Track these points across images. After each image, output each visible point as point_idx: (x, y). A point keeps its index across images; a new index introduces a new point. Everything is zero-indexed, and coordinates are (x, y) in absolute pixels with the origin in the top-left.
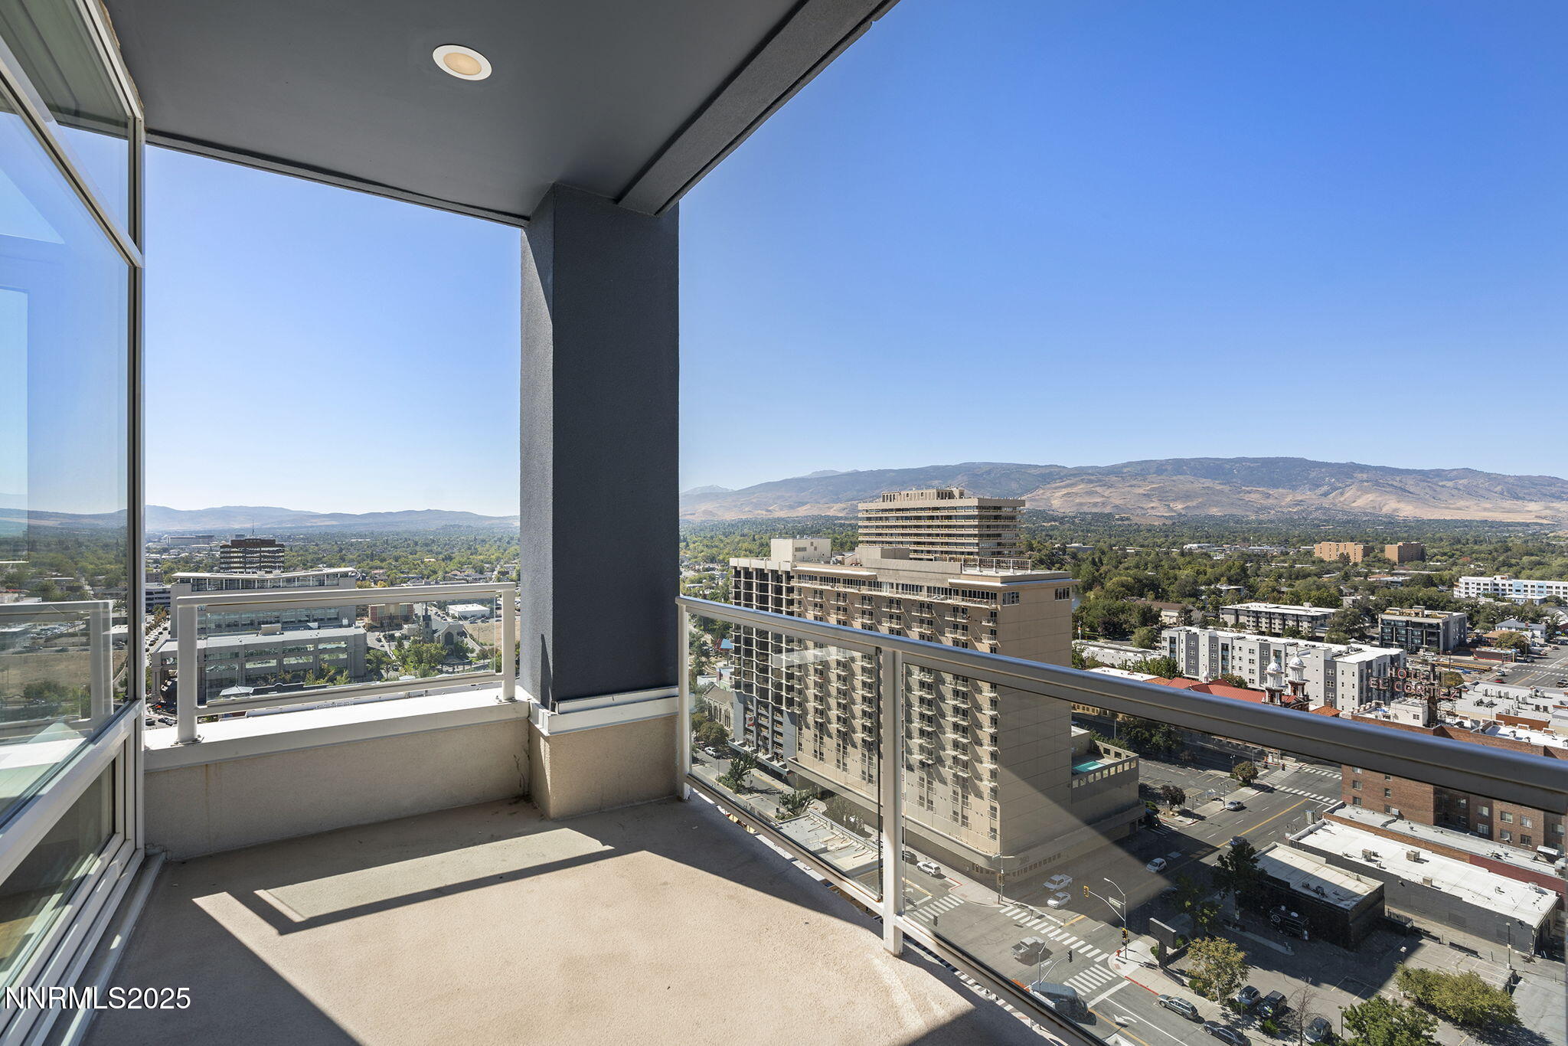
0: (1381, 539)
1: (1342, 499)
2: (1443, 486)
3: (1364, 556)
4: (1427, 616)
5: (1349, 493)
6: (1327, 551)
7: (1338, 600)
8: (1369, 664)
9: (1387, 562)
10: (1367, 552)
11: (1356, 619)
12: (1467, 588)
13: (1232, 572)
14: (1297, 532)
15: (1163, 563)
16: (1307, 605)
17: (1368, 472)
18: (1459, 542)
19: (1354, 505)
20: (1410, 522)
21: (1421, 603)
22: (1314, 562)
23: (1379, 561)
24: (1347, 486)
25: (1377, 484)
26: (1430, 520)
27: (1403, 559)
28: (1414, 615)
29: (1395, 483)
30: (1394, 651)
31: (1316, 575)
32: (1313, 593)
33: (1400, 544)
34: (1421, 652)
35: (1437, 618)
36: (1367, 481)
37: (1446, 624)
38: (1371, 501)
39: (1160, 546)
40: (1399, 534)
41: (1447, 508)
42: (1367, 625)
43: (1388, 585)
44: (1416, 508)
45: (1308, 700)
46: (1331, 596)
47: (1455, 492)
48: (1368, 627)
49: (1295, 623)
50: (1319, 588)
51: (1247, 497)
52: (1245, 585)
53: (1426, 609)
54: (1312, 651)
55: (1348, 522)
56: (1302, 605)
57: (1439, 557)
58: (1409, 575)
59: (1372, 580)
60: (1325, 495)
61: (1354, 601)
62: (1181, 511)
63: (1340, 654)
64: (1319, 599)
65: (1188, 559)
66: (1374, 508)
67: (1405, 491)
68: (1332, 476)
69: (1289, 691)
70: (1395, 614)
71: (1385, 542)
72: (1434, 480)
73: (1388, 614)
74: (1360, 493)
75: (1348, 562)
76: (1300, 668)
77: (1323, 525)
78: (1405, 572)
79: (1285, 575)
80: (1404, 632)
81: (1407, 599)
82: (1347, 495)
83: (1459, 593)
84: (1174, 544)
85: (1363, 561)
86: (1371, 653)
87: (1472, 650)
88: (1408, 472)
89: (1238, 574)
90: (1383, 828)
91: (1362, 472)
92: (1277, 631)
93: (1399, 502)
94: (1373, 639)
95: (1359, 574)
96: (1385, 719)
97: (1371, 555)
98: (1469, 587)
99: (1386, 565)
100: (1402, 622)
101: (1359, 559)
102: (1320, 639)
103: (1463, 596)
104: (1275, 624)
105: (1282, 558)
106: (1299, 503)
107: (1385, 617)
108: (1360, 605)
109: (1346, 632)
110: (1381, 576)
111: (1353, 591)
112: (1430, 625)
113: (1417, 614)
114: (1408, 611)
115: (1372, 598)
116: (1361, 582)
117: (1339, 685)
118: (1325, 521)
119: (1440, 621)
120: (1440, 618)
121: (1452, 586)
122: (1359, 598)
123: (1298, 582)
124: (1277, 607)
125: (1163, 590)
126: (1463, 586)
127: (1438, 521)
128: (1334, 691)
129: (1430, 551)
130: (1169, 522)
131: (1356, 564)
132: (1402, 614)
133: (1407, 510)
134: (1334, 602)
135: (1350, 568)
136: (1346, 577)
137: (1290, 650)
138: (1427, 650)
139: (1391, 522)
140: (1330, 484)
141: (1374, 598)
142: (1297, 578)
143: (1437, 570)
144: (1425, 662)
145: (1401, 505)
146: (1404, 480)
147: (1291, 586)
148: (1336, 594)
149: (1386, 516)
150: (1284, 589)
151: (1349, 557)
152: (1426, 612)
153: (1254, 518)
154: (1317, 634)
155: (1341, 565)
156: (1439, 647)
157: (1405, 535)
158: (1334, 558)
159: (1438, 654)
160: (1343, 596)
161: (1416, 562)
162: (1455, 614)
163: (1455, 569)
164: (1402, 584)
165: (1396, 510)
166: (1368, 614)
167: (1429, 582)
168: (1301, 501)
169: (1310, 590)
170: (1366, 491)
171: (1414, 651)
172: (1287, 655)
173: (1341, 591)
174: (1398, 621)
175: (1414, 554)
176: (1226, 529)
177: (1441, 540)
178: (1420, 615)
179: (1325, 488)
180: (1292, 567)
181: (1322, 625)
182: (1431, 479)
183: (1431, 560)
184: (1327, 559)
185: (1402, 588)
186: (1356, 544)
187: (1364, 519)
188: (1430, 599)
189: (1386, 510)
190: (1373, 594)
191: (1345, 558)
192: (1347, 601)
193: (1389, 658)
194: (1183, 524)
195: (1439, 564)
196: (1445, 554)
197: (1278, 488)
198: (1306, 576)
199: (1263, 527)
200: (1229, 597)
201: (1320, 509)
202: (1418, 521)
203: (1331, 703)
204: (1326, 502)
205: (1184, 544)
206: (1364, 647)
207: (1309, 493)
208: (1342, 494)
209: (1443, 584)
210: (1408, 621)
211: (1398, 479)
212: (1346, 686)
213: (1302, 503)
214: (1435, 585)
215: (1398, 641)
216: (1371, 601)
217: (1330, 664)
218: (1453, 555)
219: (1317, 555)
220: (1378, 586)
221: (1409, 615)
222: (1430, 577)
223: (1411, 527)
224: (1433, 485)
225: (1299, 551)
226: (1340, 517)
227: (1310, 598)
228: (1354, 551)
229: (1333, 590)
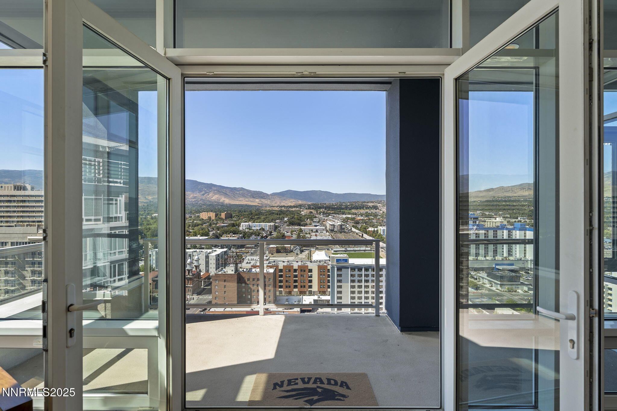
0: (220, 211)
1: (208, 197)
2: (236, 193)
3: (215, 217)
6: (204, 216)
7: (208, 233)
8: (218, 255)
9: (222, 219)
10: (216, 215)
12: (243, 227)
14: (194, 209)
16: (199, 236)
17: (216, 187)
18: (240, 212)
19: (212, 199)
20: (228, 205)
21: (232, 232)
22: (200, 220)
23: (220, 218)
24: (210, 192)
25: (219, 191)
26: (233, 204)
27: (226, 218)
29: (224, 192)
30: (225, 250)
31: (201, 225)
32: (201, 231)
33: (225, 212)
34: (232, 249)
35: (234, 237)
36: (216, 190)
38: (217, 197)
39: (142, 215)
40: (225, 209)
41: (237, 200)
43: (222, 227)
44: (229, 200)
45: (201, 271)
46: (206, 232)
47: (239, 195)
50: (202, 229)
54: (201, 253)
55: (210, 205)
56: (197, 236)
58: (228, 223)
59: (218, 225)
60: (203, 195)
62: (151, 200)
63: (210, 253)
64: (202, 233)
65: (154, 221)
66: (218, 200)
67: (227, 194)
68: (205, 188)
69: (194, 269)
70: (225, 237)
74: (214, 194)
75: (211, 219)
76: (198, 259)
77: (203, 206)
79: (191, 225)
81: (228, 232)
82: (210, 195)
83: (241, 228)
84: (148, 214)
86: (219, 251)
87: (244, 246)
88: (227, 188)
90: (224, 311)
91: (214, 187)
92: (189, 247)
93: (225, 198)
94: (219, 246)
95: (214, 224)
96: (224, 273)
97: (218, 217)
98: (243, 226)
99: (222, 220)
100: (227, 239)
101: (214, 219)
102: (203, 248)
103: (242, 229)
105: (190, 219)
106: (195, 198)
107: (222, 238)
108: (215, 235)
110: (220, 224)
111: (212, 230)
113: (231, 236)
114: (228, 235)
116: (215, 226)
117: (210, 264)
118: (203, 204)
120: (236, 237)
121: (239, 226)
122: (214, 232)
123: (195, 228)
124: (189, 238)
125: (144, 234)
126: (242, 226)
127: (235, 205)
128: (208, 266)
129: (233, 215)
130: (146, 205)
131: (213, 220)
132: (227, 237)
133: (227, 201)
134: (207, 234)
135: (211, 222)
136: (210, 225)
137: (194, 254)
138: (233, 248)
139: (223, 205)
140: (205, 191)
141: (219, 232)
142: (195, 226)
143: (235, 221)
144: (233, 252)
145: (225, 199)
147: (193, 229)
148: (208, 231)
149: (221, 203)
150: (191, 231)
152: (233, 235)
154: (202, 247)
155: (209, 221)
157: (227, 209)
158: (207, 218)
159: (236, 249)
161: (230, 219)
162: (240, 235)
163: (240, 220)
164: (226, 226)
165: (224, 201)
166: (217, 238)
167: (233, 225)
168: (196, 197)
169: (199, 231)
170: (215, 194)
171: (230, 249)
172: (193, 256)
173: (209, 230)
174: (225, 239)
175: (229, 216)
177: (236, 211)
179: (203, 192)
180: (193, 222)
182: (234, 191)
183: (234, 218)
184: (204, 219)
185: (226, 228)
186: (213, 213)
187: (215, 204)
188: (234, 231)
189: (221, 201)
190: (218, 230)
191: (210, 218)
192: (211, 233)
193: (224, 252)
194: (152, 205)
195: (236, 219)
196: (237, 216)
198: (198, 225)
201: (202, 200)
202: (230, 205)
203: (207, 271)
204: (204, 198)
205: (152, 214)
206: (217, 249)
207: (198, 194)
208: (208, 195)
209: (237, 226)
211: (225, 190)
212: (212, 264)
213: (196, 198)
214: (235, 226)
215: (226, 246)
217: (207, 257)
218: (239, 216)
219: (201, 217)
220: (220, 228)
221: (229, 237)
222: (233, 223)
223: (228, 207)
224: (234, 193)
225: (195, 216)
226: (208, 203)
227: (199, 233)
228: (212, 215)
229: (206, 230)
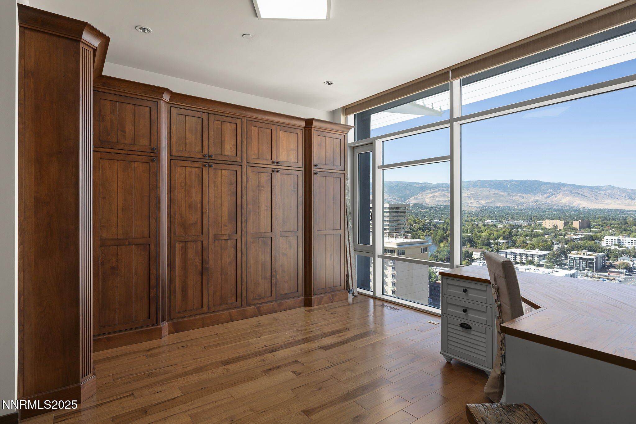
0: (571, 218)
1: (556, 199)
2: (600, 194)
3: (564, 226)
4: (589, 255)
5: (559, 196)
6: (548, 224)
7: (551, 247)
9: (573, 229)
10: (565, 224)
11: (558, 256)
13: (505, 234)
14: (536, 214)
15: (475, 229)
16: (537, 250)
17: (567, 187)
18: (606, 219)
19: (561, 202)
20: (585, 210)
21: (587, 249)
22: (542, 229)
23: (571, 228)
24: (558, 193)
25: (571, 192)
26: (594, 209)
27: (580, 228)
28: (583, 254)
29: (579, 192)
30: (573, 271)
31: (542, 235)
32: (540, 244)
33: (580, 220)
34: (585, 271)
35: (593, 256)
36: (567, 191)
37: (597, 258)
38: (569, 200)
39: (474, 221)
40: (580, 216)
41: (601, 203)
42: (563, 259)
43: (573, 240)
44: (588, 203)
46: (548, 245)
47: (605, 196)
48: (564, 260)
49: (532, 258)
50: (543, 241)
51: (514, 198)
52: (511, 240)
53: (588, 252)
54: (538, 272)
55: (558, 210)
56: (535, 250)
57: (596, 227)
58: (583, 235)
59: (566, 237)
60: (548, 197)
61: (558, 247)
62: (484, 204)
63: (549, 274)
64: (543, 246)
65: (486, 228)
66: (570, 203)
67: (584, 196)
68: (551, 188)
70: (575, 254)
71: (574, 219)
72: (597, 190)
73: (572, 254)
74: (563, 196)
75: (557, 229)
77: (547, 211)
78: (581, 233)
79: (529, 235)
80: (578, 262)
81: (581, 247)
83: (603, 244)
84: (481, 220)
85: (563, 228)
86: (564, 272)
87: (607, 270)
88: (585, 187)
89: (508, 235)
91: (565, 187)
92: (524, 262)
93: (580, 200)
94: (566, 265)
95: (561, 235)
97: (567, 225)
98: (608, 241)
99: (573, 231)
100: (578, 257)
102: (542, 266)
103: (605, 245)
104: (523, 258)
105: (528, 227)
106: (537, 201)
107: (570, 255)
108: (560, 250)
109: (553, 262)
110: (570, 236)
111: (558, 243)
112: (590, 259)
113: (584, 254)
114: (580, 252)
115: (566, 246)
116: (562, 239)
118: (548, 209)
119: (594, 257)
120: (594, 256)
122: (560, 246)
123: (534, 239)
124: (524, 251)
125: (474, 242)
126: (606, 240)
127: (597, 209)
129: (593, 224)
130: (479, 210)
131: (560, 230)
132: (578, 254)
133: (584, 204)
135: (557, 232)
136: (556, 236)
137: (528, 271)
138: (588, 270)
139: (577, 210)
140: (550, 192)
142: (534, 237)
143: (595, 233)
144: (587, 276)
145: (582, 202)
146: (583, 191)
147: (531, 240)
148: (551, 244)
149: (575, 207)
150: (528, 242)
151: (557, 227)
153: (517, 208)
154: (541, 264)
155: (553, 230)
156: (593, 269)
157: (583, 216)
158: (551, 227)
159: (593, 272)
160: (554, 245)
161: (586, 229)
162: (601, 254)
163: (603, 232)
164: (580, 239)
165: (579, 204)
166: (564, 254)
167: (591, 238)
168: (538, 200)
169: (539, 243)
170: (566, 196)
171: (582, 271)
173: (553, 243)
174: (576, 257)
175: (586, 225)
176: (504, 213)
177: (598, 218)
178: (586, 254)
179: (548, 194)
180: (532, 231)
181: (543, 259)
182: (595, 190)
183: (593, 228)
184: (548, 227)
185: (580, 241)
186: (560, 221)
187: (565, 208)
188: (590, 247)
189: (575, 204)
190: (566, 244)
191: (555, 227)
192: (555, 247)
193: (572, 274)
194: (485, 210)
195: (596, 230)
196: (599, 225)
197: (527, 194)
198: (537, 236)
199: (521, 212)
200: (504, 246)
201: (546, 203)
202: (589, 209)
204: (549, 201)
205: (485, 220)
206: (561, 270)
207: (541, 196)
208: (556, 197)
209: (597, 239)
210: (580, 257)
211: (580, 190)
213: (538, 201)
214: (594, 240)
215: (576, 266)
216: (565, 247)
218: (603, 225)
219: (543, 225)
220: (568, 241)
221: (581, 254)
222: (591, 236)
223: (585, 212)
224: (596, 193)
225: (536, 224)
226: (555, 207)
227: (539, 246)
228: (560, 224)
229: (549, 243)
